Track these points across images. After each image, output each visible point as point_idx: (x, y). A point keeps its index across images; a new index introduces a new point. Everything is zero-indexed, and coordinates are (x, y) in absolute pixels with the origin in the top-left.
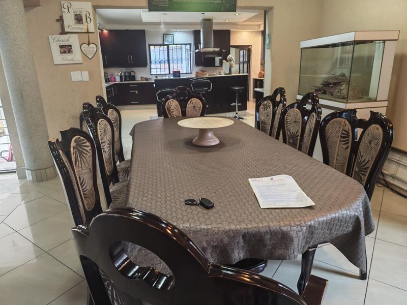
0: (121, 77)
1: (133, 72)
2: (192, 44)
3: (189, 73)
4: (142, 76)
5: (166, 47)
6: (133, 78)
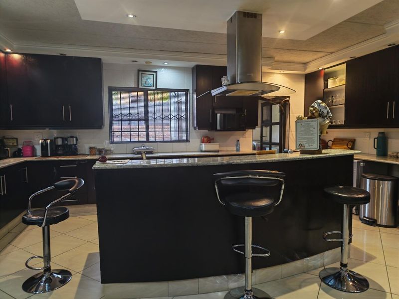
0: (44, 147)
1: (72, 137)
2: (191, 91)
3: (183, 141)
4: (92, 146)
5: (141, 95)
6: (73, 150)
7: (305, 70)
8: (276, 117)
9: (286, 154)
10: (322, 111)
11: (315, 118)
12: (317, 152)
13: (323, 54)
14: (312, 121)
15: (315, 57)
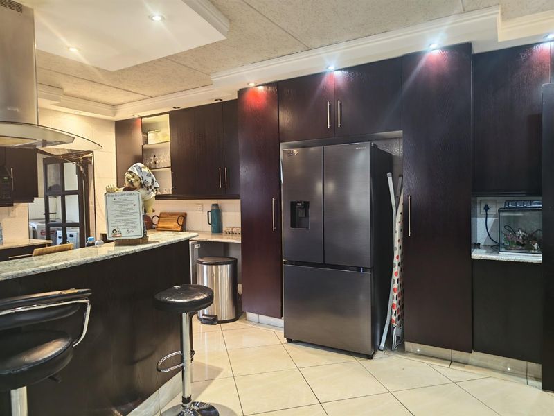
7: (114, 115)
8: (72, 182)
9: (91, 248)
10: (144, 179)
11: (135, 189)
12: (141, 240)
13: (139, 97)
14: (131, 194)
15: (128, 99)
